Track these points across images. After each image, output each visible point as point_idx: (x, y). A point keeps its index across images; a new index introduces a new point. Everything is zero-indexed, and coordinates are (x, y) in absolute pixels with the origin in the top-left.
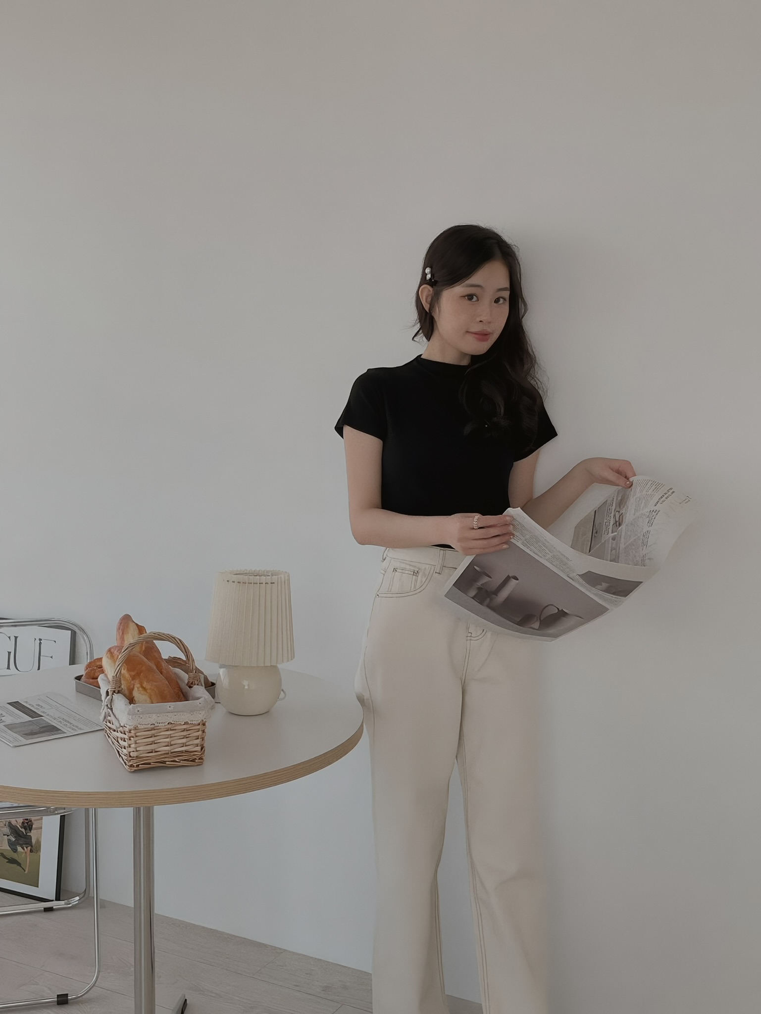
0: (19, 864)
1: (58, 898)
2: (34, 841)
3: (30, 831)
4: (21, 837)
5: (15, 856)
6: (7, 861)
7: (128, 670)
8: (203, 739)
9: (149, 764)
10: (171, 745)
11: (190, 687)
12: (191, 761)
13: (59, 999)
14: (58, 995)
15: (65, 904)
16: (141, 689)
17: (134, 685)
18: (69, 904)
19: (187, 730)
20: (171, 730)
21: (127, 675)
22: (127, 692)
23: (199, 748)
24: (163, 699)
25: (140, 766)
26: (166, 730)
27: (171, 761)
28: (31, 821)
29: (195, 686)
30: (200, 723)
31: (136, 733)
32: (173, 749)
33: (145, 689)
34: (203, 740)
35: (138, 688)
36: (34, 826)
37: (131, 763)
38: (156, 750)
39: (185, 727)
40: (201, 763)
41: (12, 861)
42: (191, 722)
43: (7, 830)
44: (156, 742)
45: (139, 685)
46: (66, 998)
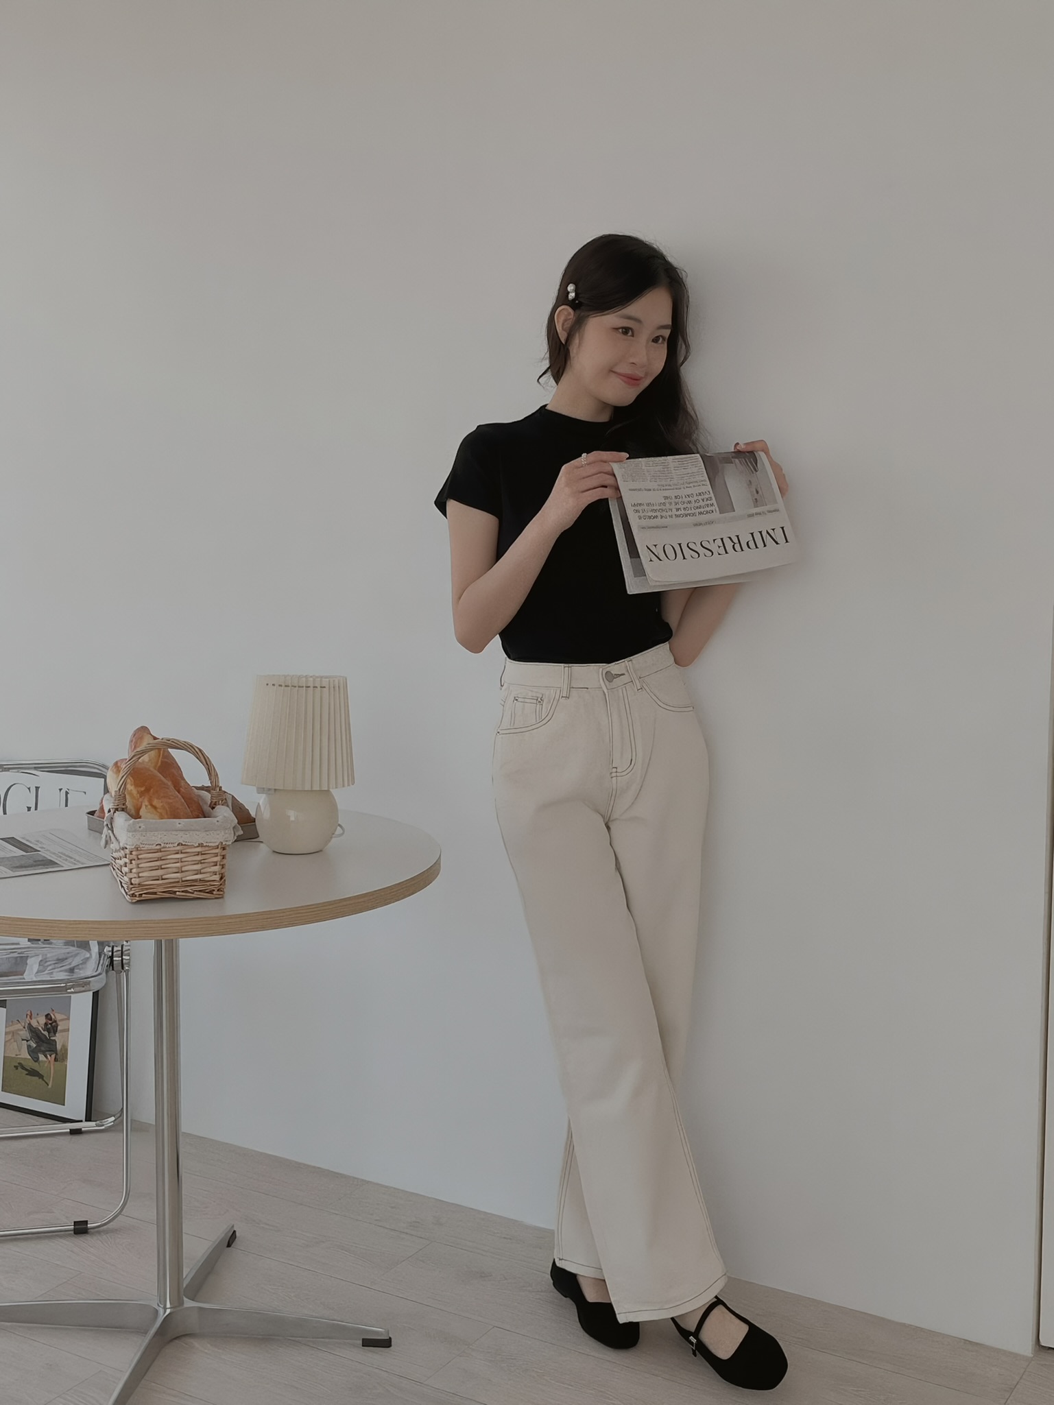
0: (41, 1077)
1: (88, 1119)
2: (59, 1047)
3: (55, 1034)
4: (43, 1042)
5: (35, 1066)
6: (27, 1072)
7: (136, 785)
8: (223, 866)
9: (155, 893)
10: (182, 872)
11: (213, 808)
12: (207, 893)
13: (76, 1227)
14: (75, 1222)
15: (97, 1126)
16: (149, 807)
17: (142, 802)
18: (103, 1125)
19: (202, 854)
20: (182, 853)
21: (135, 792)
22: (133, 812)
23: (217, 877)
24: (175, 815)
25: (143, 895)
26: (174, 852)
27: (183, 892)
28: (55, 1021)
29: (218, 806)
30: (218, 846)
31: (137, 855)
32: (186, 877)
33: (155, 808)
34: (223, 868)
35: (146, 806)
36: (59, 1028)
37: (132, 892)
38: (164, 877)
39: (199, 849)
40: (220, 896)
41: (33, 1073)
42: (207, 844)
43: (25, 1034)
44: (163, 867)
45: (147, 803)
46: (85, 1226)
